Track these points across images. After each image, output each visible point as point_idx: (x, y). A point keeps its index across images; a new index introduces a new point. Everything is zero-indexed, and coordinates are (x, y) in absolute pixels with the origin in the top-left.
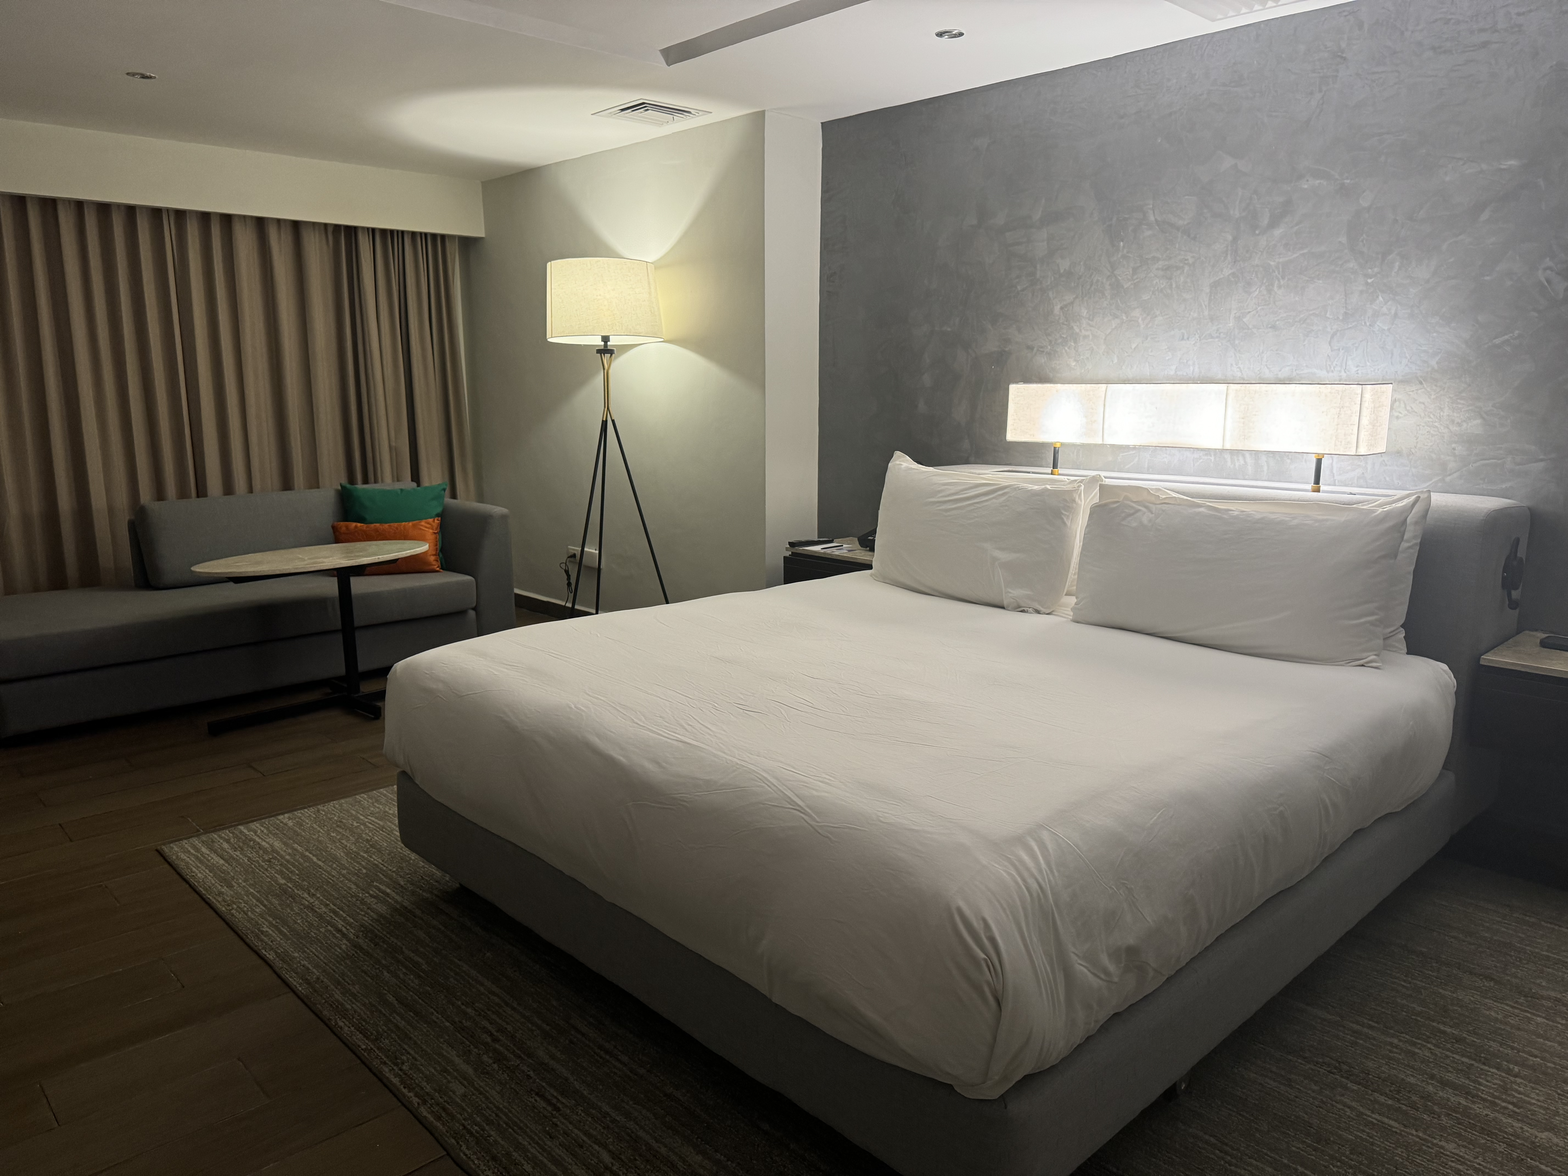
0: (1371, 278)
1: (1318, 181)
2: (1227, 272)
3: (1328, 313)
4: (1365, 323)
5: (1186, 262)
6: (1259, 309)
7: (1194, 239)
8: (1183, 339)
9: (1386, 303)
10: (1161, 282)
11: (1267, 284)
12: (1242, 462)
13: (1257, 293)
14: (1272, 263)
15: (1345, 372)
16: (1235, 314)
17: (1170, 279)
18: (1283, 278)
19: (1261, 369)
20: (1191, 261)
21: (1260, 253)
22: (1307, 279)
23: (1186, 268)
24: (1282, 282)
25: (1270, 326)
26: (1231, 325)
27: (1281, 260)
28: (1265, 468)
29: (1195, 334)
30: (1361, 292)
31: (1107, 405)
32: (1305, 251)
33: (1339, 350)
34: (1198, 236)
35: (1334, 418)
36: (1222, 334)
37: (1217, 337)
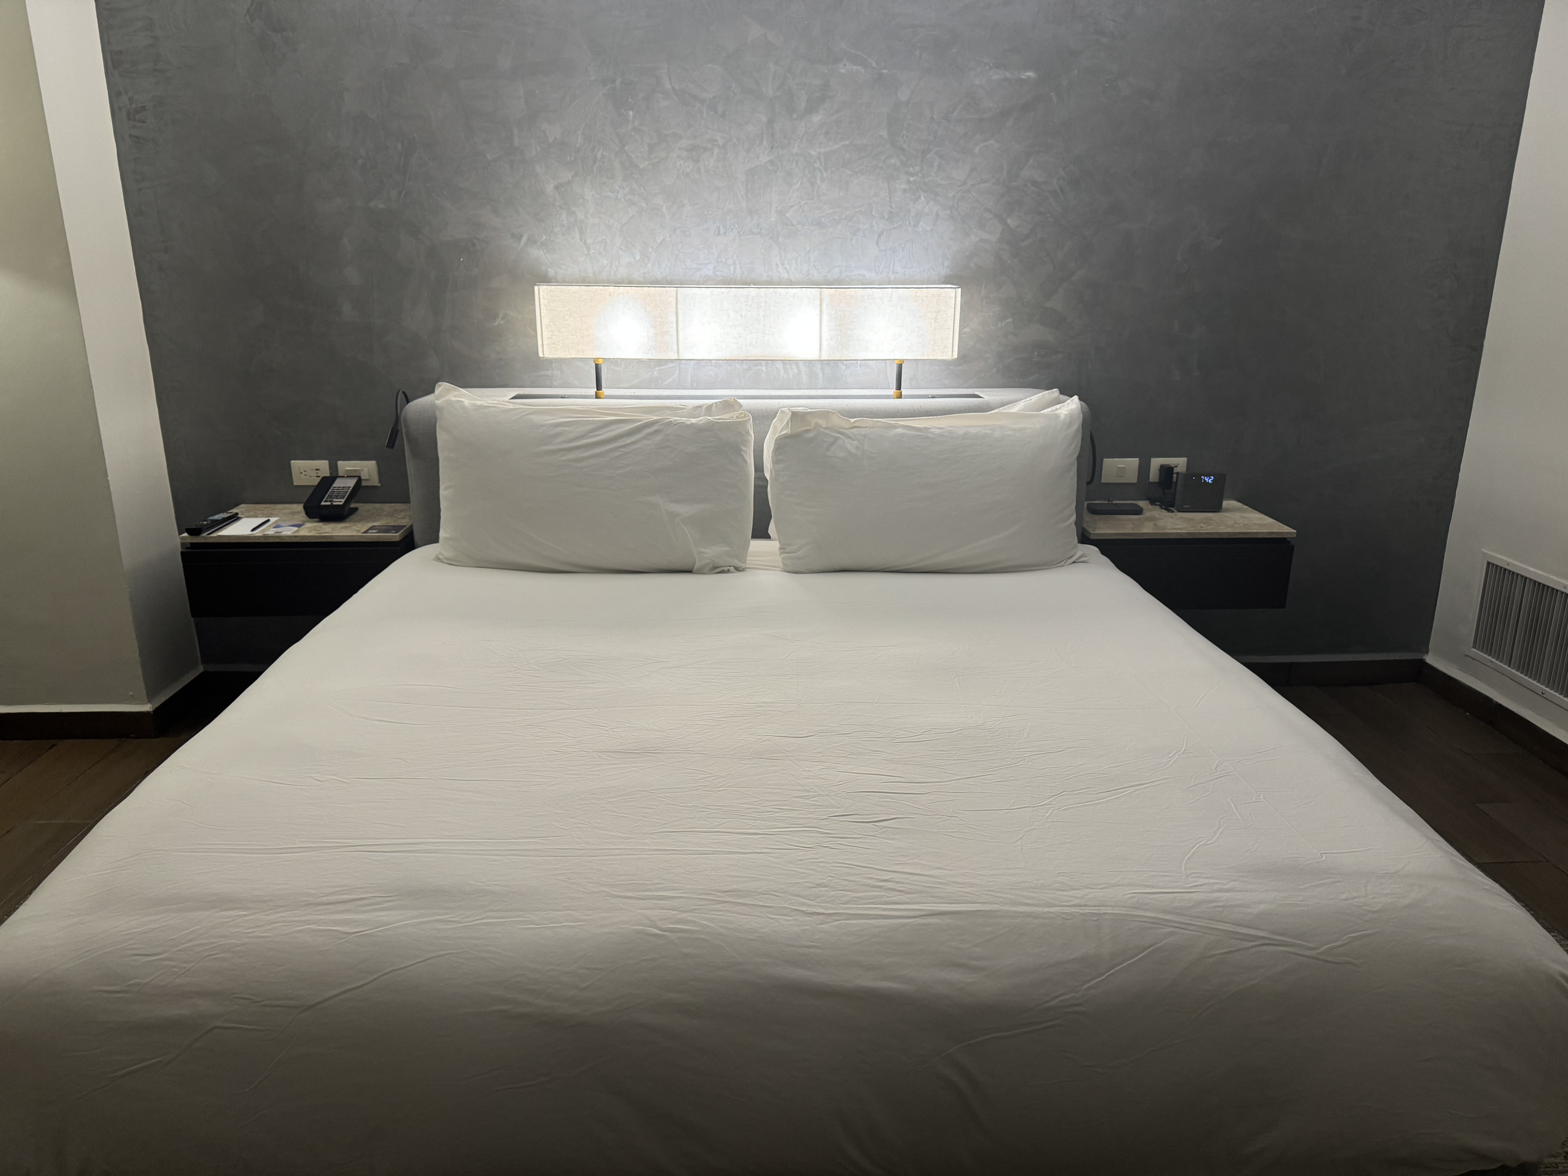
0: (913, 177)
1: (855, 67)
2: (765, 158)
3: (874, 211)
4: (910, 223)
5: (715, 143)
6: (802, 203)
7: (723, 115)
8: (719, 234)
9: (928, 203)
10: (686, 164)
11: (809, 176)
12: (796, 371)
13: (799, 185)
14: (813, 153)
15: (893, 274)
16: (777, 207)
17: (697, 161)
18: (826, 171)
19: (808, 270)
20: (721, 142)
21: (799, 140)
22: (851, 173)
23: (716, 150)
24: (825, 175)
25: (815, 223)
26: (773, 220)
27: (822, 150)
28: (820, 376)
29: (732, 229)
30: (905, 191)
31: (680, 312)
32: (847, 143)
33: (886, 250)
34: (727, 113)
35: (931, 323)
36: (763, 230)
37: (759, 233)
